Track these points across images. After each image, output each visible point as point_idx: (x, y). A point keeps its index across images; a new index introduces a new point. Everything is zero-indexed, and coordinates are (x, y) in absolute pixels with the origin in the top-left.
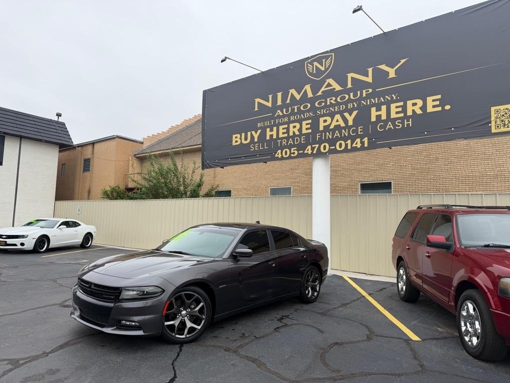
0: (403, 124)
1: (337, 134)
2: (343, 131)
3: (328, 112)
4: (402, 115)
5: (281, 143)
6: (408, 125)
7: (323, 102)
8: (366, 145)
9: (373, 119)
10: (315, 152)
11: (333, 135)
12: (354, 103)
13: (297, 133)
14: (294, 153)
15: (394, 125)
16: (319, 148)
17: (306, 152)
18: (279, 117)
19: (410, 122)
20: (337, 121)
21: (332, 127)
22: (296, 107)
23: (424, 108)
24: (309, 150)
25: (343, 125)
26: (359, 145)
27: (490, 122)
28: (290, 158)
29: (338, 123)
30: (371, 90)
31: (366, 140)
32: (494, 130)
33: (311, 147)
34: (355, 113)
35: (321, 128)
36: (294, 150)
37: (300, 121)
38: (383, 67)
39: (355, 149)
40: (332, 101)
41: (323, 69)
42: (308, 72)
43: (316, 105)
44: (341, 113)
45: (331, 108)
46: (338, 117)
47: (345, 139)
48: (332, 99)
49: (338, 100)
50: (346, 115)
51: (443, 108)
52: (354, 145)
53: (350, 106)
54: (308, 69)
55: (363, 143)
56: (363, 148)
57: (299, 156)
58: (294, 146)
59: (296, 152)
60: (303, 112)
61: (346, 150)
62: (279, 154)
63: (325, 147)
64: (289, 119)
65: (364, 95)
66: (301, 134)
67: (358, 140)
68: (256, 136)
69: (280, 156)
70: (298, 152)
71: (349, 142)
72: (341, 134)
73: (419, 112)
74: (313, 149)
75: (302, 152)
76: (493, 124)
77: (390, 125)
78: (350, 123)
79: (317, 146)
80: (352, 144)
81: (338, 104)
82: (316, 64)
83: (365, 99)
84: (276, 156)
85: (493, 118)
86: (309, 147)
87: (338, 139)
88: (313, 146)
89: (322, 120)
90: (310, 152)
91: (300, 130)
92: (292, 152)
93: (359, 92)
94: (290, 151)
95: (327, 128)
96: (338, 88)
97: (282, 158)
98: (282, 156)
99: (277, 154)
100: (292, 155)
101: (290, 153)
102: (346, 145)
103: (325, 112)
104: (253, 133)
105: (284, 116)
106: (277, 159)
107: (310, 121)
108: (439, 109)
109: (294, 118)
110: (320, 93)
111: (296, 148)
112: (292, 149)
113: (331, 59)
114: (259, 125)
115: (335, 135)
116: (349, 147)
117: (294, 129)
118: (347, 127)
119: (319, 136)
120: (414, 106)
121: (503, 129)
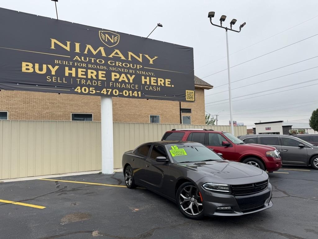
0: (157, 89)
1: (123, 86)
2: (127, 85)
3: (117, 70)
4: (156, 84)
5: (80, 81)
6: (159, 90)
7: (114, 63)
8: (140, 96)
9: (143, 83)
10: (109, 94)
11: (121, 86)
12: (133, 71)
13: (95, 78)
14: (92, 92)
15: (153, 88)
16: (112, 92)
17: (102, 92)
18: (77, 61)
19: (159, 89)
20: (123, 78)
21: (120, 80)
22: (93, 59)
23: (164, 83)
24: (104, 91)
25: (127, 81)
26: (136, 95)
27: (186, 96)
28: (89, 94)
29: (123, 79)
30: (141, 67)
31: (140, 93)
32: (187, 100)
33: (106, 90)
34: (133, 76)
35: (113, 79)
36: (92, 89)
37: (97, 70)
38: (147, 56)
39: (133, 97)
40: (119, 64)
41: (112, 41)
42: (102, 39)
43: (109, 62)
44: (126, 74)
45: (119, 69)
46: (123, 75)
47: (129, 90)
48: (120, 63)
49: (124, 65)
50: (129, 76)
51: (171, 86)
52: (133, 95)
53: (131, 71)
54: (101, 36)
55: (138, 94)
56: (138, 97)
57: (96, 94)
58: (92, 86)
59: (94, 92)
60: (100, 65)
61: (129, 97)
62: (78, 89)
63: (116, 92)
64: (87, 65)
65: (138, 68)
66: (97, 80)
67: (136, 92)
68: (53, 71)
69: (79, 91)
70: (96, 92)
71: (131, 92)
72: (126, 86)
73: (163, 85)
74: (107, 91)
75: (99, 92)
76: (186, 97)
77: (151, 88)
78: (131, 81)
79: (111, 90)
80: (132, 94)
81: (123, 67)
82: (107, 35)
83: (138, 70)
84: (76, 90)
85: (186, 95)
86: (105, 90)
87: (124, 89)
88: (108, 89)
89: (113, 74)
90: (105, 93)
91: (97, 76)
92: (91, 90)
93: (135, 65)
94: (89, 89)
95: (116, 80)
96: (123, 58)
97: (82, 93)
98: (82, 92)
99: (77, 89)
100: (91, 92)
101: (89, 91)
102: (129, 94)
103: (115, 70)
104: (50, 66)
105: (82, 62)
106: (77, 93)
107: (105, 72)
108: (170, 86)
109: (92, 66)
110: (111, 56)
111: (94, 88)
112: (91, 89)
113: (118, 37)
114: (56, 62)
115: (122, 86)
116: (131, 95)
117: (92, 74)
118: (129, 83)
119: (111, 84)
120: (161, 81)
121: (189, 100)
